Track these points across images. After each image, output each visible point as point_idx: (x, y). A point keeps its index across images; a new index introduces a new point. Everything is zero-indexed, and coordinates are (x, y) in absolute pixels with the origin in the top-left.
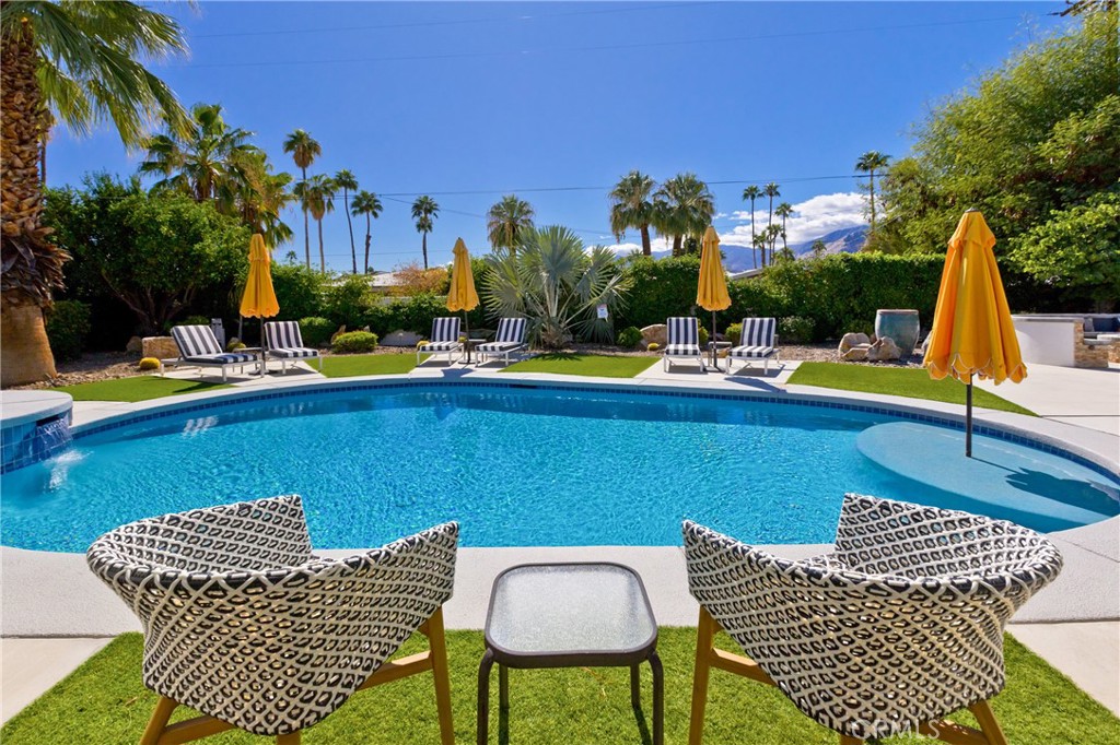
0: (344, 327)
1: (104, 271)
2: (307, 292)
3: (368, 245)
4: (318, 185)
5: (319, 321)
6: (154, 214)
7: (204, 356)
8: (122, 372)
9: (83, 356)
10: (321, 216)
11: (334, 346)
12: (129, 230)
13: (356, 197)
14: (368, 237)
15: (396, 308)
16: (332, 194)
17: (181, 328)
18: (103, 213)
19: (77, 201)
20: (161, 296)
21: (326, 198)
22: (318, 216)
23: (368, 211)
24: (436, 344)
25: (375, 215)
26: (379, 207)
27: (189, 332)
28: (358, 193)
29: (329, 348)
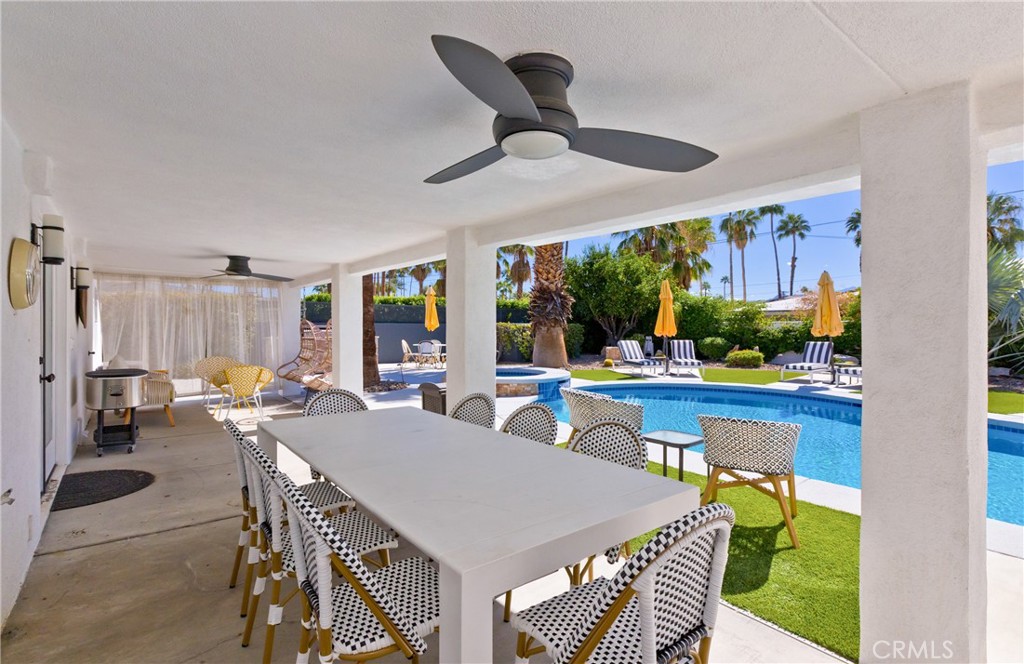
0: (737, 346)
1: (590, 306)
2: (711, 317)
3: (793, 266)
4: (741, 218)
5: (719, 340)
6: (616, 268)
7: (634, 360)
8: (596, 366)
9: (582, 356)
10: (744, 245)
11: (726, 362)
12: (603, 280)
13: (782, 221)
14: (794, 259)
15: (787, 332)
16: (754, 224)
17: (623, 342)
18: (591, 271)
19: (580, 263)
20: (619, 321)
21: (748, 229)
22: (741, 246)
23: (793, 232)
24: (806, 365)
25: (802, 236)
26: (807, 228)
27: (626, 344)
28: (785, 217)
29: (724, 362)
